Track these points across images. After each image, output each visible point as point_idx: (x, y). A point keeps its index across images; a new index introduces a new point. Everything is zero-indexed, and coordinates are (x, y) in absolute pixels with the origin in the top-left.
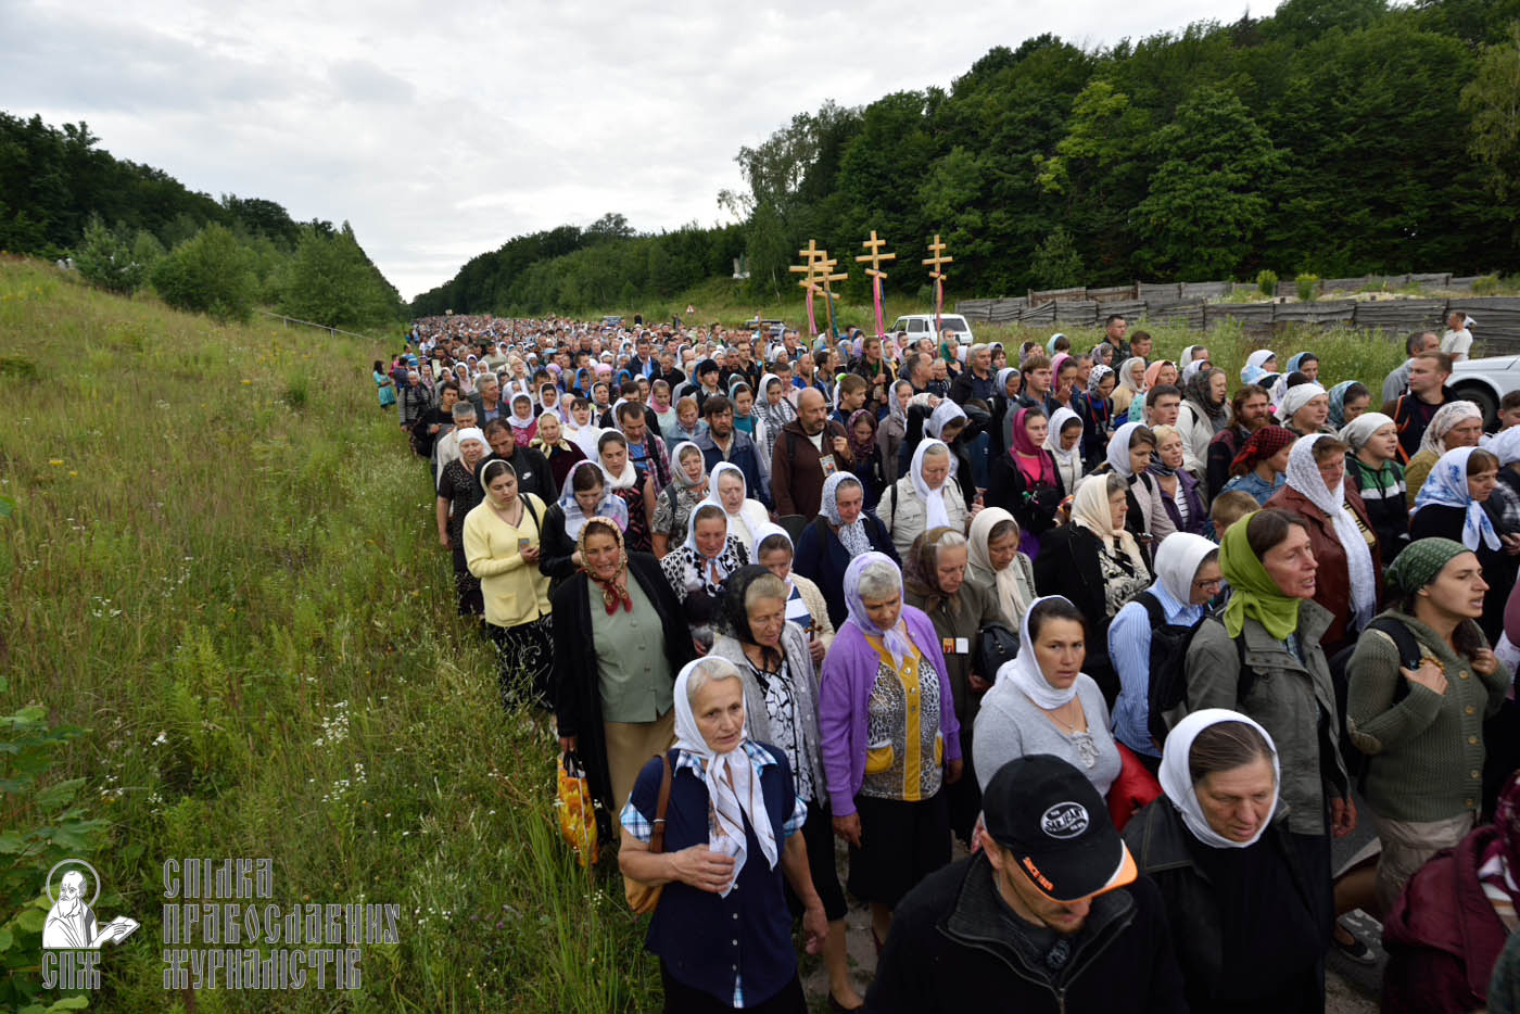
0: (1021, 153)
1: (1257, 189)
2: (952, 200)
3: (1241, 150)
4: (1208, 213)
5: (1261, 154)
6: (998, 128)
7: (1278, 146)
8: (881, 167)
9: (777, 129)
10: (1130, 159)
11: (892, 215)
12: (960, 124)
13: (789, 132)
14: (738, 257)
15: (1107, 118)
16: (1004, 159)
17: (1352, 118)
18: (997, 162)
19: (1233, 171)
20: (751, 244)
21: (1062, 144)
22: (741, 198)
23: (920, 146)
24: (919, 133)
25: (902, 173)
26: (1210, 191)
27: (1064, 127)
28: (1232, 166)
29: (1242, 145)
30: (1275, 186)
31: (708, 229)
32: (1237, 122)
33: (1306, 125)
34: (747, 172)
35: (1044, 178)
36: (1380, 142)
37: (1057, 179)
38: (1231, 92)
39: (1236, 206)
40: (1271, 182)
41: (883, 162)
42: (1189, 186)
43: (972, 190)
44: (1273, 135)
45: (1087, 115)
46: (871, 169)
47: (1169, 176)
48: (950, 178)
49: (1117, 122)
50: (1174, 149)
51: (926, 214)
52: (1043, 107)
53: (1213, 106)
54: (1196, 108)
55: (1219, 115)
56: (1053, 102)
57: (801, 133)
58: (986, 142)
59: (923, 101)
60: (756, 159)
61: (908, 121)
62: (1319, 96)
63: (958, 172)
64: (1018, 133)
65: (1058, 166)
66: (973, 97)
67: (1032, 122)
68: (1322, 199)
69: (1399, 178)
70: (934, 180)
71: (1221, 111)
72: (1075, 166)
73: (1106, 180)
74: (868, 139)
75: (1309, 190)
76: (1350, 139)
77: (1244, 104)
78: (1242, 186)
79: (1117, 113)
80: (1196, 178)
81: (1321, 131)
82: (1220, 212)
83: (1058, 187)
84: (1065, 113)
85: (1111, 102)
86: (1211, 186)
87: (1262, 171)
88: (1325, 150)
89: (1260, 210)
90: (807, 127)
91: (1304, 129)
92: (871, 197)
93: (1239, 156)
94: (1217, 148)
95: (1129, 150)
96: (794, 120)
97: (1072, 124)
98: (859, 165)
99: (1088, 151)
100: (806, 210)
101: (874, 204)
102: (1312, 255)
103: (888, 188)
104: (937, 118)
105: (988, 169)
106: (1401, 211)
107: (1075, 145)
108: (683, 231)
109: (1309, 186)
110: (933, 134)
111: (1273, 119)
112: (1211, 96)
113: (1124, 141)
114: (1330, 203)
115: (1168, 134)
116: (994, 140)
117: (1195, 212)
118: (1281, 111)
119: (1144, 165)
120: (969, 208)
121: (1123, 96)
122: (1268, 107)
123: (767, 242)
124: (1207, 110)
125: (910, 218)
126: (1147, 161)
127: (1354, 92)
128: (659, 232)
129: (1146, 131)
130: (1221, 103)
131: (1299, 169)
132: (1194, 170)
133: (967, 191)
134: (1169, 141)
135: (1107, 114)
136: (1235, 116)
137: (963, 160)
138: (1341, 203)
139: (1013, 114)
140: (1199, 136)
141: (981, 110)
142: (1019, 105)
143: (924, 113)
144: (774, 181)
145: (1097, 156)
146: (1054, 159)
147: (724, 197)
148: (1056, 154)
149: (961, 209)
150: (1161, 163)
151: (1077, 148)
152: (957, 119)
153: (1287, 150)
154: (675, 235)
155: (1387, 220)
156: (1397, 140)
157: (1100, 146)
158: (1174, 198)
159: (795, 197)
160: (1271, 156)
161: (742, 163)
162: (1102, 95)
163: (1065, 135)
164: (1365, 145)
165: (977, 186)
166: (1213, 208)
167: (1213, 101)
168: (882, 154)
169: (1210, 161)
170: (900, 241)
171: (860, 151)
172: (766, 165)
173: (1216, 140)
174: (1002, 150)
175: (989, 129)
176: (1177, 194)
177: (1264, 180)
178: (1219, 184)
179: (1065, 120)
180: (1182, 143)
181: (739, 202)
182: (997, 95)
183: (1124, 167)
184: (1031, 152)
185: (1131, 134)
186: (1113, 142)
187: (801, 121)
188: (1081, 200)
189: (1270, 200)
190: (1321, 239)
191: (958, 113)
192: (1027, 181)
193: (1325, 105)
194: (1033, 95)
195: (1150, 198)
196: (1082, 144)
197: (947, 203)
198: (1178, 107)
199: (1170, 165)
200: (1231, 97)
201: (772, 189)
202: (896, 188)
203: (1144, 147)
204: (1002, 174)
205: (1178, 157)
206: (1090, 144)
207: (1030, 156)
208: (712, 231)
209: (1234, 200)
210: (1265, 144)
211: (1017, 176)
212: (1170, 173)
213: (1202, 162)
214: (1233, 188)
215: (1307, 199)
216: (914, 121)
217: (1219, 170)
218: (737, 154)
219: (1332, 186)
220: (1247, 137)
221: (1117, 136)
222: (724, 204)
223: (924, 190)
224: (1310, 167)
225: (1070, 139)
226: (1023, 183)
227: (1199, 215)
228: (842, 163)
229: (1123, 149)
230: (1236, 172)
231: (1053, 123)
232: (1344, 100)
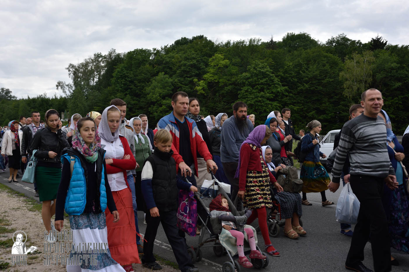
0: (189, 77)
1: (277, 100)
2: (160, 94)
3: (271, 85)
4: (260, 107)
5: (278, 88)
6: (180, 67)
7: (283, 86)
8: (131, 78)
9: (87, 58)
10: (230, 84)
11: (135, 98)
12: (165, 64)
13: (92, 60)
14: (64, 112)
15: (223, 68)
16: (182, 79)
17: (307, 78)
18: (179, 80)
19: (268, 93)
20: (70, 105)
21: (205, 76)
22: (67, 85)
23: (147, 71)
24: (148, 66)
25: (140, 81)
26: (261, 99)
27: (207, 69)
28: (268, 91)
29: (271, 84)
30: (283, 100)
31: (51, 98)
32: (269, 75)
33: (292, 79)
34: (72, 75)
35: (198, 88)
36: (317, 88)
37: (203, 89)
38: (266, 64)
39: (270, 106)
40: (282, 98)
41: (132, 76)
42: (253, 97)
43: (168, 90)
44: (281, 82)
45: (215, 66)
46: (126, 78)
47: (245, 92)
48: (159, 85)
49: (226, 70)
50: (247, 82)
51: (148, 99)
52: (198, 61)
53: (260, 68)
54: (254, 68)
55: (262, 72)
56: (202, 60)
57: (98, 61)
58: (175, 72)
59: (151, 54)
60: (76, 69)
61: (144, 60)
62: (296, 70)
63: (162, 82)
64: (188, 70)
65: (204, 84)
66: (171, 54)
67: (193, 66)
68: (299, 106)
69: (324, 101)
70: (152, 85)
71: (262, 70)
72: (211, 85)
73: (223, 91)
74: (126, 66)
75: (295, 103)
76: (307, 86)
77: (270, 69)
78: (271, 98)
79: (226, 67)
80: (255, 94)
81: (298, 82)
82: (264, 108)
83: (204, 92)
84: (207, 65)
85: (223, 62)
86: (261, 97)
87: (278, 94)
88: (299, 89)
89: (278, 108)
90: (100, 59)
91: (292, 80)
92: (126, 89)
93: (270, 88)
94: (262, 84)
95: (231, 81)
96: (95, 55)
97: (209, 69)
98: (121, 76)
99: (216, 80)
100: (96, 93)
101: (127, 92)
102: (298, 127)
103: (132, 86)
104: (155, 61)
105: (176, 82)
106: (325, 113)
107: (210, 77)
108: (38, 98)
109: (295, 101)
110: (154, 67)
111: (281, 76)
112: (259, 64)
113: (229, 78)
114: (303, 108)
115: (244, 76)
116: (178, 72)
117: (255, 107)
118: (284, 73)
119: (236, 87)
120: (166, 98)
121: (228, 61)
122: (279, 71)
123: (77, 105)
124: (258, 69)
125: (142, 100)
126: (238, 86)
127: (307, 70)
128: (26, 97)
129: (237, 75)
130: (263, 68)
131: (291, 95)
132: (254, 91)
133: (166, 90)
134: (245, 79)
135: (222, 67)
136: (267, 73)
137: (165, 78)
138: (306, 109)
139: (186, 62)
140: (255, 78)
141: (173, 60)
142: (188, 59)
143: (151, 58)
144: (84, 79)
145: (218, 82)
146: (202, 81)
147: (60, 85)
148: (203, 80)
149: (164, 98)
150: (243, 87)
151: (211, 78)
152: (164, 62)
153: (287, 87)
154: (34, 100)
155: (322, 116)
156: (321, 88)
157: (220, 78)
158: (248, 101)
159: (93, 88)
160: (281, 89)
161: (69, 71)
162: (219, 59)
163: (205, 73)
164: (312, 88)
165: (170, 89)
166: (262, 106)
167: (260, 66)
168: (132, 72)
169: (259, 88)
170: (138, 109)
171: (122, 70)
172: (81, 73)
173: (261, 81)
174: (181, 76)
175: (176, 67)
176: (249, 99)
177: (279, 97)
178: (263, 97)
179: (206, 67)
180: (250, 80)
181: (67, 88)
182: (180, 55)
183: (230, 87)
184: (193, 77)
185: (232, 75)
186: (225, 77)
187: (98, 56)
188: (213, 99)
189: (282, 105)
190: (300, 121)
191: (164, 60)
192: (191, 88)
193: (298, 73)
194: (194, 56)
195: (239, 100)
196: (212, 77)
197: (158, 94)
198: (248, 67)
199: (246, 88)
200: (266, 66)
201: (83, 83)
202: (137, 87)
203: (236, 80)
204: (182, 85)
205: (249, 85)
206: (216, 77)
207: (193, 79)
208: (53, 99)
209: (269, 104)
210: (279, 84)
211: (187, 87)
212: (246, 91)
213: (257, 88)
214: (268, 99)
215: (295, 106)
216: (146, 61)
217: (263, 92)
218: (67, 67)
219: (302, 102)
220: (272, 81)
221: (226, 75)
222: (59, 87)
223: (148, 89)
224: (295, 94)
225: (208, 74)
226: (190, 89)
227: (257, 108)
228: (114, 75)
229: (229, 80)
230: (269, 93)
231: (201, 68)
232: (304, 72)
